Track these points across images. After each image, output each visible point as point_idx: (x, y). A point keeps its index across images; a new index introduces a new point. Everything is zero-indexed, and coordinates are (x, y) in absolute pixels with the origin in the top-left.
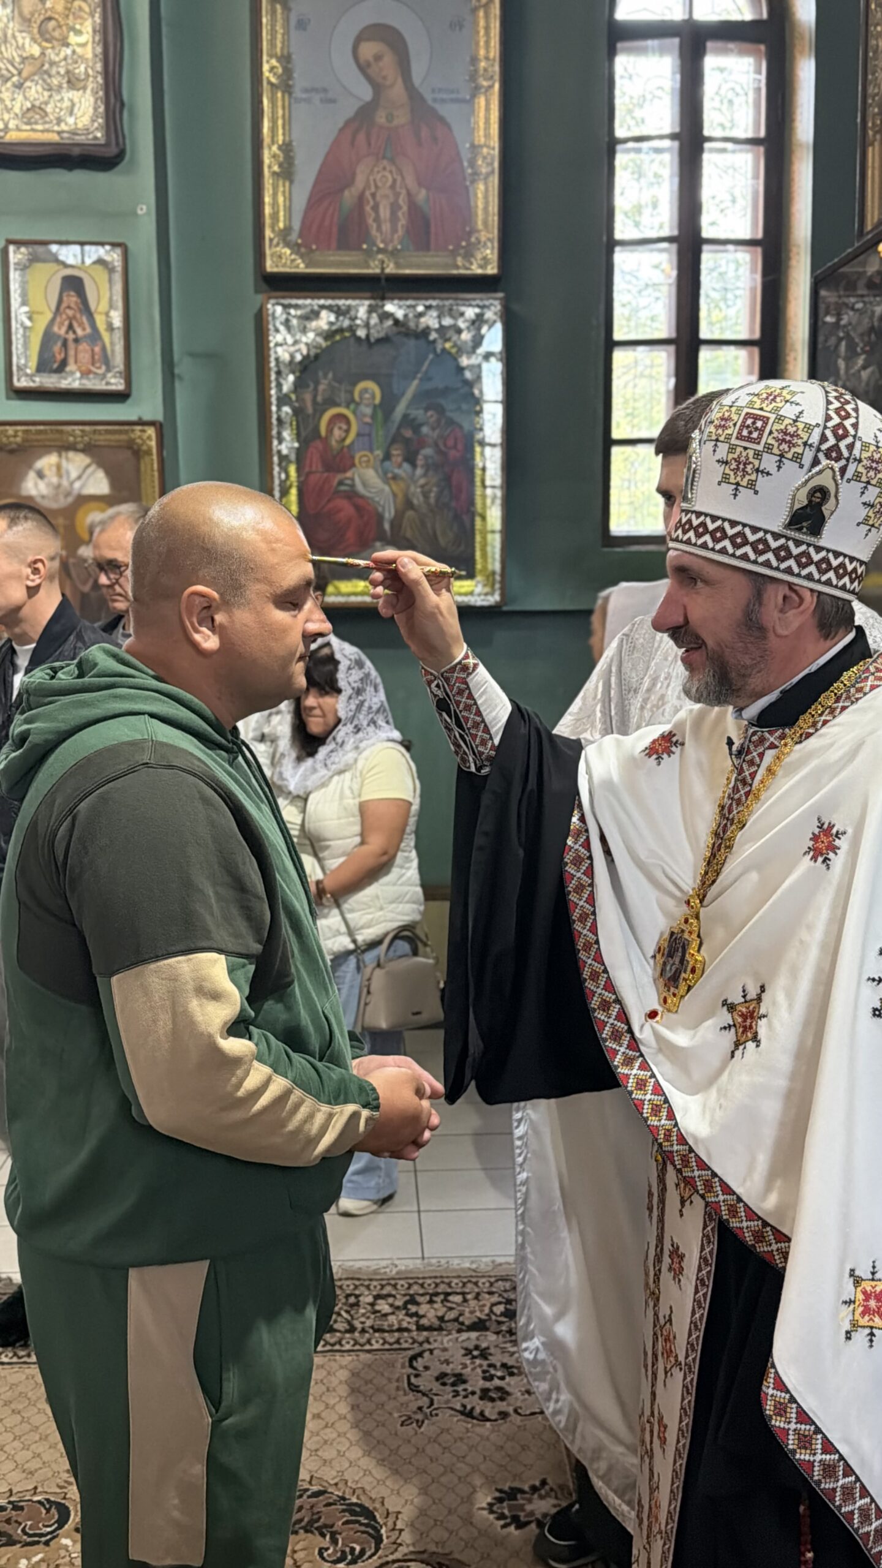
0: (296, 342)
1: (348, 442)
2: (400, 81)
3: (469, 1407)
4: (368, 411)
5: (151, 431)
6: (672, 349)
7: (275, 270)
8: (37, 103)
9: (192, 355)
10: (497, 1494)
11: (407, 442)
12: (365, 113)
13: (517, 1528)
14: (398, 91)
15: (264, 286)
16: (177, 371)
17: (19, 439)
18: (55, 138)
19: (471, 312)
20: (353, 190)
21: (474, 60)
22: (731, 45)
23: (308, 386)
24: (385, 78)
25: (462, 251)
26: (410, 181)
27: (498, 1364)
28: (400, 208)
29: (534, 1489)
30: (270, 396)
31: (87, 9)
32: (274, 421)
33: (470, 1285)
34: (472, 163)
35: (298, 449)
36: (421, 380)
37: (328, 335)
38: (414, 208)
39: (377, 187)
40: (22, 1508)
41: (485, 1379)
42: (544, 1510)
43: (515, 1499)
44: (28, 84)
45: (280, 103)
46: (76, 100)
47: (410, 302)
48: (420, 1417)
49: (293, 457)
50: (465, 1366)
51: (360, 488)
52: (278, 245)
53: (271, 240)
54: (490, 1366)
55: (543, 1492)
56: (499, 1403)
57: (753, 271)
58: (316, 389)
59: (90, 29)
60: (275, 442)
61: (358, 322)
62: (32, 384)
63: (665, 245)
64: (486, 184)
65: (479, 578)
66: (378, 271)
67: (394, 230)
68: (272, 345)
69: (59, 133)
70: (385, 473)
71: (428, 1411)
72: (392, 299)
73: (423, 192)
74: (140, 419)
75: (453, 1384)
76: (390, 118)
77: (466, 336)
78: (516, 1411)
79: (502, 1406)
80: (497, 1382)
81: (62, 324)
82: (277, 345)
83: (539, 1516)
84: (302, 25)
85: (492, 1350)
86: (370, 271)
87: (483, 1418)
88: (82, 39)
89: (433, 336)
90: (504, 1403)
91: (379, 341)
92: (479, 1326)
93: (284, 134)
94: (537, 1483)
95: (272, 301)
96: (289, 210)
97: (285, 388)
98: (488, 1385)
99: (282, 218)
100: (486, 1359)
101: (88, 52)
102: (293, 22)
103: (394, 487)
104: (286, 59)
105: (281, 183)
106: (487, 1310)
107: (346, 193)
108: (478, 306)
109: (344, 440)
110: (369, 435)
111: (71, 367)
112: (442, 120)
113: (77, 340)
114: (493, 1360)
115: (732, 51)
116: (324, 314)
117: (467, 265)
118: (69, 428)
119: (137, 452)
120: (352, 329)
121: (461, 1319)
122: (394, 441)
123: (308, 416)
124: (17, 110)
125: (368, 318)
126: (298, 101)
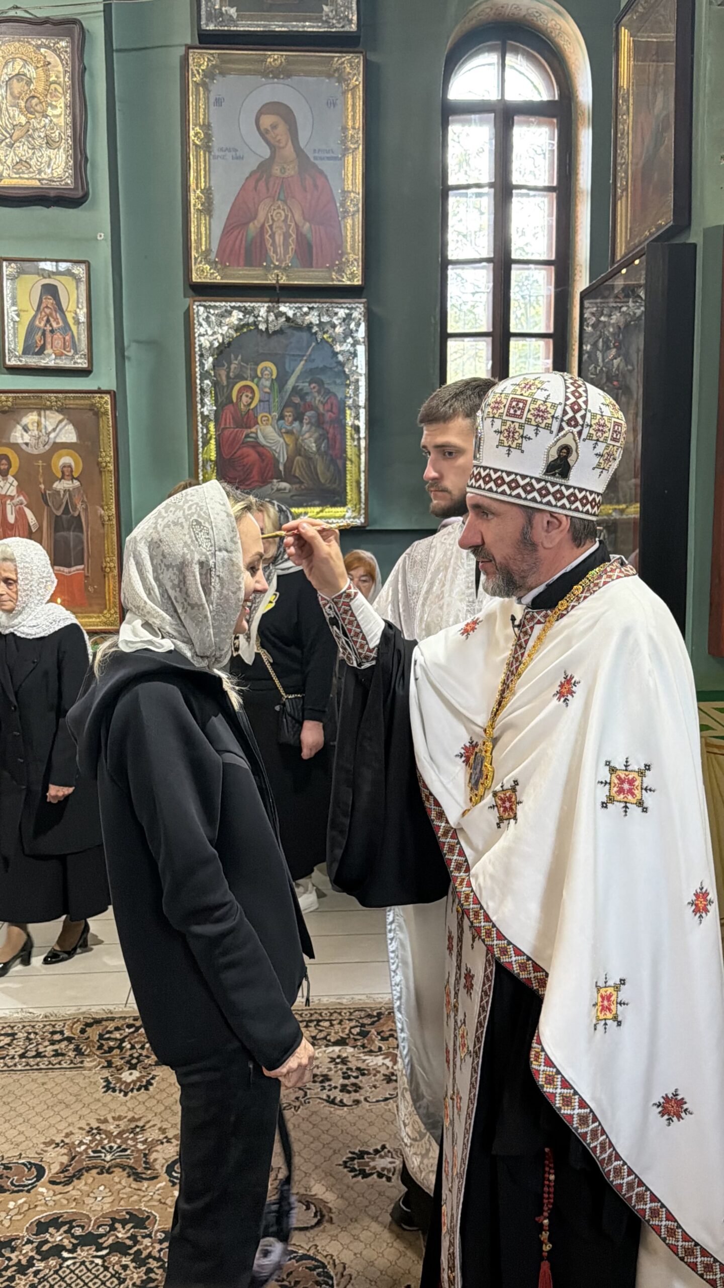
0: (214, 333)
1: (252, 406)
2: (290, 143)
3: (332, 1097)
4: (268, 383)
5: (107, 398)
6: (489, 339)
7: (199, 280)
8: (24, 158)
9: (138, 342)
10: (350, 1155)
11: (296, 406)
12: (264, 167)
13: (363, 1178)
14: (289, 151)
15: (191, 292)
16: (126, 354)
17: (9, 404)
18: (37, 184)
19: (342, 313)
20: (256, 222)
21: (345, 129)
22: (532, 119)
23: (224, 365)
24: (279, 141)
25: (336, 268)
26: (298, 217)
27: (354, 1068)
28: (290, 236)
29: (377, 1152)
30: (196, 372)
31: (60, 90)
32: (199, 391)
33: (335, 1015)
34: (343, 205)
35: (216, 411)
36: (306, 361)
37: (238, 329)
38: (301, 237)
39: (273, 220)
40: (10, 1168)
41: (344, 1078)
42: (382, 1166)
43: (363, 1158)
44: (17, 144)
45: (202, 159)
46: (52, 156)
47: (297, 305)
48: (297, 1104)
49: (212, 417)
50: (330, 1069)
51: (262, 440)
52: (201, 262)
53: (196, 259)
54: (348, 1069)
55: (383, 1153)
56: (353, 1094)
57: (549, 283)
58: (229, 368)
59: (62, 105)
60: (199, 406)
61: (260, 319)
62: (19, 363)
63: (484, 264)
64: (353, 219)
65: (349, 506)
66: (274, 282)
67: (286, 252)
68: (196, 335)
69: (40, 180)
70: (280, 429)
71: (303, 1100)
72: (285, 302)
73: (307, 225)
74: (99, 388)
75: (322, 1082)
76: (283, 170)
77: (339, 330)
78: (366, 1099)
79: (356, 1096)
80: (353, 1080)
81: (41, 319)
82: (200, 335)
83: (379, 1170)
84: (219, 102)
85: (350, 1059)
86: (269, 282)
87: (342, 1104)
88: (57, 112)
89: (315, 329)
90: (358, 1094)
91: (275, 333)
92: (342, 1042)
93: (205, 182)
94: (379, 1147)
95: (197, 303)
96: (209, 237)
97: (206, 368)
98: (346, 1082)
99: (203, 243)
100: (346, 1064)
101: (61, 121)
102: (212, 100)
103: (287, 440)
104: (207, 127)
105: (203, 218)
106: (347, 1031)
107: (251, 225)
108: (348, 308)
109: (250, 404)
110: (268, 401)
111: (48, 351)
112: (321, 172)
113: (52, 331)
114: (350, 1065)
115: (533, 123)
116: (235, 313)
117: (340, 278)
118: (46, 395)
119: (97, 413)
120: (255, 324)
121: (328, 1038)
122: (286, 406)
123: (223, 387)
124: (9, 162)
125: (267, 316)
126: (215, 157)
